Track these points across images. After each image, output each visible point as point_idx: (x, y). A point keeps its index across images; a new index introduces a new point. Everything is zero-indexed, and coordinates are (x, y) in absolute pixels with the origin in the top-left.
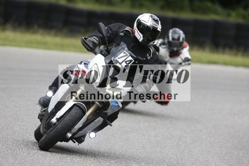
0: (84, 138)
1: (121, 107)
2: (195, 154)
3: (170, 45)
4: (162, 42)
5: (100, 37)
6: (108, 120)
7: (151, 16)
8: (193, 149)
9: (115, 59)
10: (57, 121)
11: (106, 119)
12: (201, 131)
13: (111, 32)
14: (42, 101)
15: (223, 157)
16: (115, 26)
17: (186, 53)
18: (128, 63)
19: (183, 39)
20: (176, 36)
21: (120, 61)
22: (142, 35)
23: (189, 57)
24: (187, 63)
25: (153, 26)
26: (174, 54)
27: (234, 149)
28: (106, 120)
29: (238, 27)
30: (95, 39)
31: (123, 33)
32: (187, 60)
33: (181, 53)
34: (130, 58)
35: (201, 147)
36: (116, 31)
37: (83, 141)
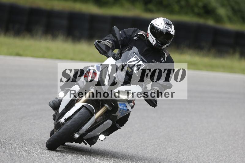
0: (96, 140)
5: (114, 41)
6: (117, 123)
7: (164, 20)
10: (65, 121)
13: (124, 36)
16: (129, 30)
22: (155, 39)
25: (166, 30)
30: (108, 42)
36: (130, 35)
37: (95, 143)
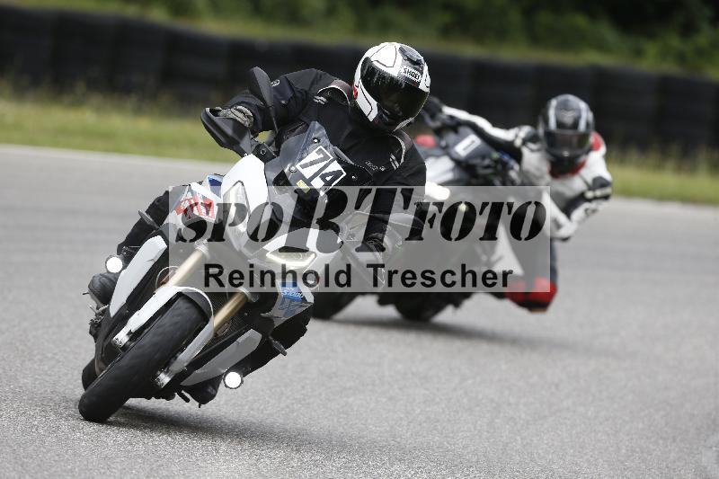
0: (216, 388)
1: (313, 301)
2: (542, 454)
3: (551, 142)
4: (529, 133)
5: (258, 107)
6: (276, 339)
7: (402, 50)
8: (535, 440)
9: (293, 168)
10: (130, 340)
11: (272, 335)
12: (557, 386)
13: (290, 94)
14: (97, 284)
15: (622, 462)
16: (302, 77)
17: (596, 164)
18: (328, 179)
19: (588, 124)
20: (568, 118)
21: (308, 173)
22: (376, 103)
23: (607, 176)
24: (598, 193)
25: (407, 78)
26: (563, 166)
27: (653, 439)
28: (271, 338)
29: (665, 86)
31: (325, 97)
32: (599, 183)
33: (582, 165)
34: (336, 166)
35: (560, 433)
36: (306, 92)
37: (212, 397)
